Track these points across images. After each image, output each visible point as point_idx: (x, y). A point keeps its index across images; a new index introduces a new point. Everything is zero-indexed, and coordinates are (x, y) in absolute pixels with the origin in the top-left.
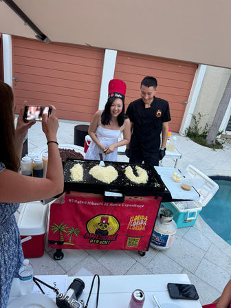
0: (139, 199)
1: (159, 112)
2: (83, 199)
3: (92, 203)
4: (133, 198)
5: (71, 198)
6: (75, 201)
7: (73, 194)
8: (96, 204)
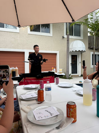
0: (48, 77)
1: (40, 57)
2: (30, 80)
3: (33, 81)
4: (46, 77)
5: (26, 80)
6: (28, 81)
7: (26, 78)
8: (34, 81)
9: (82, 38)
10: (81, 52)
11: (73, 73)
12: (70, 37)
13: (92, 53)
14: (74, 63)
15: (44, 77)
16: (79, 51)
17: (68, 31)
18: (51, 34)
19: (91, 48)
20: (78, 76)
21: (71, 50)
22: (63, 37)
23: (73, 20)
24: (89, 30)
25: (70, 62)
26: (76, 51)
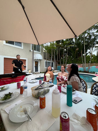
0: (21, 76)
1: (21, 62)
2: (6, 79)
5: (2, 80)
6: (4, 80)
7: (2, 78)
9: (40, 52)
10: (40, 60)
11: (36, 71)
12: (34, 51)
13: (45, 61)
14: (36, 66)
15: (18, 77)
16: (39, 59)
17: (33, 48)
18: (22, 48)
19: (45, 58)
20: (38, 73)
21: (35, 59)
22: (30, 51)
23: (39, 44)
24: (44, 49)
25: (34, 65)
26: (37, 59)
